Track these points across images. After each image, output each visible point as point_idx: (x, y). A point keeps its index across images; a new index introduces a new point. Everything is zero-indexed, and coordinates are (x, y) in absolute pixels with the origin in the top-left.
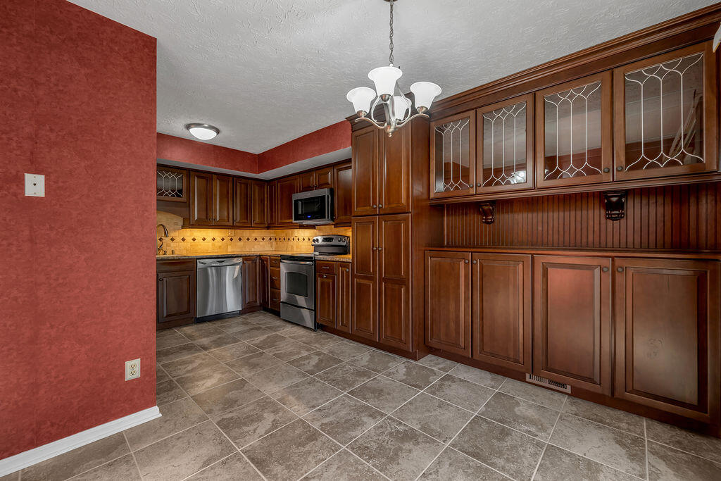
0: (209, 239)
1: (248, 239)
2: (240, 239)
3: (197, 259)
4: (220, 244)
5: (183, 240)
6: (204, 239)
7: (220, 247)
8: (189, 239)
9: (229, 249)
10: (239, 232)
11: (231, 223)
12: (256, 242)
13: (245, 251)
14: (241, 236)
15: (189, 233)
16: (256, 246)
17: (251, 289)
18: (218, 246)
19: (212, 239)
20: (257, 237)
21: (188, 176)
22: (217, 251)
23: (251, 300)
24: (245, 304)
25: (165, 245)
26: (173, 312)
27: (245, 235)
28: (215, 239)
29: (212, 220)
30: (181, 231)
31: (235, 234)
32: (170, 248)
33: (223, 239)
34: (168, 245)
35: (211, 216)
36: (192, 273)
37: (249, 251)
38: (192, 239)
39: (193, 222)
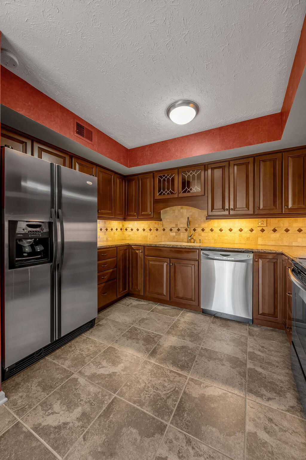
0: (236, 230)
1: (287, 230)
2: (275, 230)
3: (202, 250)
4: (248, 235)
5: (212, 230)
7: (248, 239)
8: (216, 230)
9: (260, 242)
10: (274, 222)
11: (251, 211)
12: (300, 234)
13: (281, 245)
14: (276, 226)
15: (217, 224)
16: (300, 240)
17: (267, 297)
18: (246, 238)
19: (239, 230)
20: (303, 227)
21: (206, 169)
22: (245, 242)
23: (267, 312)
24: (258, 314)
25: (197, 235)
26: (181, 295)
27: (284, 225)
28: (242, 230)
29: (229, 210)
30: (210, 222)
31: (268, 224)
32: (200, 238)
33: (252, 230)
34: (200, 235)
35: (228, 205)
36: (196, 263)
37: (287, 246)
38: (220, 230)
39: (210, 213)
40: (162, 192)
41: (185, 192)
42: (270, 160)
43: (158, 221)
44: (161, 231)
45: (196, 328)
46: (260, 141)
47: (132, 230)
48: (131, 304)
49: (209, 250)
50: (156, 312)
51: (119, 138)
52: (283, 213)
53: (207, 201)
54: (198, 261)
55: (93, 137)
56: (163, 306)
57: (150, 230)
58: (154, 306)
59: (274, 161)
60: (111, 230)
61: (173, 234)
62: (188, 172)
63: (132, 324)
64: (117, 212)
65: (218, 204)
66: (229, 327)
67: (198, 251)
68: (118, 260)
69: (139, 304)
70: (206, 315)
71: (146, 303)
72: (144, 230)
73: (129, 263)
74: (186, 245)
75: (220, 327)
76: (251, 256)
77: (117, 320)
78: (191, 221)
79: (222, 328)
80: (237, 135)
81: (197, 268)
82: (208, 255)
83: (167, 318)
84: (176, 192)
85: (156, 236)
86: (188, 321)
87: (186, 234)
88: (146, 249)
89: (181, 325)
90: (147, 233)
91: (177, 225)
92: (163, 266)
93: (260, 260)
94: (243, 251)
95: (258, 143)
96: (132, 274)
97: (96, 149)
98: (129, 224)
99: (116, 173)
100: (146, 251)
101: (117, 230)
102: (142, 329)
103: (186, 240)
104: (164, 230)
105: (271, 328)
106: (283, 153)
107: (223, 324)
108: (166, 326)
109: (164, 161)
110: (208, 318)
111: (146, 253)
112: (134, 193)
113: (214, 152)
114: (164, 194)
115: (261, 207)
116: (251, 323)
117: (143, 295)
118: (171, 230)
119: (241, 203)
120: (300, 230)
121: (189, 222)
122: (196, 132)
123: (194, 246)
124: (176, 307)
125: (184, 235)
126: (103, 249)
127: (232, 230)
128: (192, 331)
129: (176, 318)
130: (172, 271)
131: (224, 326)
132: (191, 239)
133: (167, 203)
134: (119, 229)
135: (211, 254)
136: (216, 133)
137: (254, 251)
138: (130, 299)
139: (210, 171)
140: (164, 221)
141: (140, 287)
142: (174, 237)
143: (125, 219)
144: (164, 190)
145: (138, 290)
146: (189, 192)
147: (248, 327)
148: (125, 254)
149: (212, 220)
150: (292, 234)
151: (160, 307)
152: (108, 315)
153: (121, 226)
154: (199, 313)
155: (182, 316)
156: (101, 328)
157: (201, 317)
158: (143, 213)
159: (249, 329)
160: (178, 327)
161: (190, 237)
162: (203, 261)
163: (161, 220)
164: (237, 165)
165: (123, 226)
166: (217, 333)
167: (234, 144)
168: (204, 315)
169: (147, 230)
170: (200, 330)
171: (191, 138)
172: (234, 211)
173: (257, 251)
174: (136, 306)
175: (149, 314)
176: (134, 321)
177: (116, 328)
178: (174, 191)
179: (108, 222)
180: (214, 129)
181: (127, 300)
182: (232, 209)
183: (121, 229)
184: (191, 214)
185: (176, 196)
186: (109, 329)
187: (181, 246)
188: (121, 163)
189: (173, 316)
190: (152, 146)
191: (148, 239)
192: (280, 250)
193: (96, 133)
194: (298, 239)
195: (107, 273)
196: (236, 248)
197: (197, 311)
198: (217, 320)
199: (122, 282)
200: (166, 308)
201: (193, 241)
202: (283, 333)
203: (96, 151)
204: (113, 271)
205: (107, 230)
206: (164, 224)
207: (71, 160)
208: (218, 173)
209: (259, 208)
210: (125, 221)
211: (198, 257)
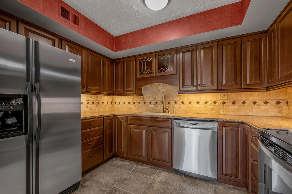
0: (202, 102)
1: (244, 103)
2: (234, 103)
3: (174, 119)
4: (212, 107)
5: (183, 103)
6: (198, 103)
7: (212, 110)
8: (186, 103)
9: (222, 112)
10: (233, 96)
11: (215, 87)
12: (255, 106)
13: (239, 114)
14: (235, 99)
15: (187, 98)
16: (254, 111)
17: (230, 160)
18: (210, 109)
19: (205, 103)
20: (257, 100)
21: (177, 53)
22: (209, 113)
23: (229, 173)
24: (222, 174)
25: (171, 107)
26: (157, 157)
27: (241, 98)
28: (207, 103)
29: (197, 86)
30: (181, 97)
31: (228, 98)
32: (174, 109)
33: (215, 103)
34: (173, 107)
35: (196, 82)
36: (170, 130)
37: (244, 116)
38: (189, 103)
39: (181, 89)
40: (142, 72)
41: (160, 72)
42: (231, 44)
43: (140, 96)
44: (142, 104)
45: (169, 187)
46: (224, 26)
47: (120, 103)
48: (116, 164)
49: (181, 119)
50: (136, 172)
51: (105, 26)
52: (242, 88)
53: (179, 79)
54: (171, 129)
55: (79, 22)
56: (143, 166)
57: (134, 103)
58: (135, 166)
59: (234, 45)
60: (102, 103)
61: (152, 106)
62: (164, 55)
63: (114, 185)
64: (106, 88)
65: (188, 82)
66: (197, 186)
67: (171, 120)
68: (104, 128)
69: (122, 165)
70: (177, 174)
71: (128, 163)
72: (129, 103)
73: (115, 131)
74: (162, 115)
75: (190, 186)
76: (216, 124)
77: (101, 181)
78: (166, 96)
79: (191, 187)
80: (204, 22)
81: (170, 134)
82: (180, 124)
83: (145, 177)
84: (153, 72)
85: (139, 108)
86: (163, 180)
87: (162, 106)
88: (128, 118)
89: (156, 185)
90: (132, 106)
91: (155, 99)
92: (142, 133)
93: (223, 128)
94: (209, 120)
95: (221, 28)
96: (117, 139)
97: (83, 33)
98: (117, 98)
99: (105, 57)
100: (128, 120)
101: (107, 103)
102: (122, 190)
103: (162, 111)
104: (145, 103)
105: (233, 186)
106: (242, 38)
107: (192, 183)
108: (143, 186)
109: (143, 46)
110: (179, 177)
111: (129, 122)
112: (120, 73)
113: (184, 37)
114: (144, 74)
115: (224, 83)
116: (216, 182)
117: (126, 156)
118: (150, 103)
119: (207, 80)
120: (255, 103)
121: (164, 97)
122: (169, 20)
123: (168, 116)
124: (152, 167)
125: (160, 107)
126: (89, 119)
127: (199, 103)
128: (165, 191)
129: (153, 177)
130: (150, 136)
131: (194, 184)
132: (166, 110)
133: (146, 81)
134: (109, 103)
135: (182, 123)
136: (186, 21)
137: (218, 120)
138: (116, 159)
139: (181, 54)
140: (145, 96)
141: (124, 150)
142: (153, 109)
143: (113, 94)
144: (144, 70)
145: (122, 152)
146: (164, 71)
147: (213, 186)
148: (111, 123)
149: (183, 95)
150: (248, 105)
151: (140, 167)
152: (95, 176)
153: (111, 100)
154: (172, 172)
155: (158, 175)
156: (84, 189)
157: (173, 176)
158: (127, 89)
159: (215, 187)
160: (153, 187)
161: (165, 108)
162: (175, 129)
163: (142, 95)
164: (203, 48)
165: (113, 100)
166: (187, 193)
167: (202, 29)
168: (176, 174)
169: (132, 103)
170: (173, 190)
171: (165, 26)
172: (201, 86)
173: (221, 120)
174: (120, 167)
175: (129, 174)
176: (116, 182)
177: (98, 189)
178: (152, 71)
179: (99, 97)
180: (184, 18)
181: (113, 161)
182: (199, 86)
183: (111, 103)
184: (166, 90)
185: (153, 75)
186: (91, 191)
187: (157, 116)
188: (108, 48)
189: (150, 175)
190: (133, 33)
191: (132, 110)
192: (241, 120)
193: (83, 19)
194: (253, 110)
195: (94, 140)
196: (203, 118)
197: (171, 170)
198: (187, 179)
199: (109, 146)
200: (145, 167)
201: (167, 111)
202: (244, 191)
203: (82, 34)
204: (99, 138)
205: (98, 103)
206: (144, 98)
207: (61, 42)
208: (188, 55)
209: (222, 84)
210: (113, 96)
211: (171, 125)
